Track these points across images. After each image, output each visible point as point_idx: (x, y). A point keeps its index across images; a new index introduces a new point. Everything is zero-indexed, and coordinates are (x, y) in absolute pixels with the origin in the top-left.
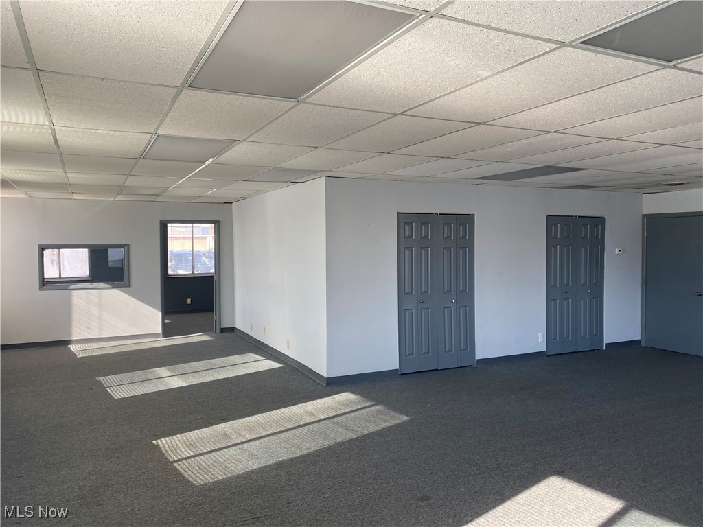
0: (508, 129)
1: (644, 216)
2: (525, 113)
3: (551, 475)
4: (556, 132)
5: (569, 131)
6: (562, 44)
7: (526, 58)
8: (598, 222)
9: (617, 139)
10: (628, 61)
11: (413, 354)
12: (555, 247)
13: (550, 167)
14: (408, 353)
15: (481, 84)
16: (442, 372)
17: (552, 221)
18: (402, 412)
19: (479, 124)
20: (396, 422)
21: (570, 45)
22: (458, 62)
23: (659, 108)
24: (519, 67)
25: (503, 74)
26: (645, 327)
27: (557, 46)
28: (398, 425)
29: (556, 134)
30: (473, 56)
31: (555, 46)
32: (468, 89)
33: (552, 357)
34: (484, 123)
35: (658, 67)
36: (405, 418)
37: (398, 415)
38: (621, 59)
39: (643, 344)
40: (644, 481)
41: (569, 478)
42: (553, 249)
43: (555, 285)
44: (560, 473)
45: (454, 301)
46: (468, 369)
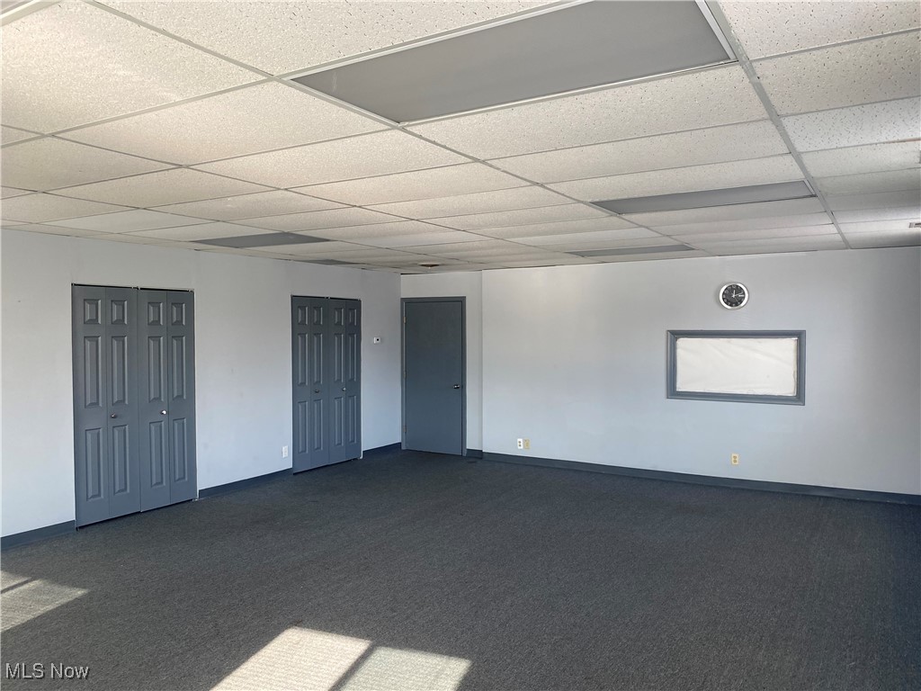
0: (223, 178)
1: (402, 299)
2: (241, 159)
3: (287, 629)
4: (286, 189)
5: (303, 190)
6: (270, 78)
7: (227, 87)
8: (353, 306)
9: (360, 207)
10: (352, 113)
11: (99, 495)
12: (303, 335)
13: (288, 234)
14: (90, 494)
15: (170, 110)
16: (145, 515)
17: (298, 302)
18: (75, 585)
19: (180, 166)
20: (65, 600)
21: (280, 79)
22: (129, 73)
23: (397, 176)
24: (220, 97)
25: (199, 102)
26: (406, 428)
27: (264, 78)
28: (67, 605)
29: (286, 192)
30: (149, 69)
31: (261, 78)
32: (152, 115)
33: (300, 475)
34: (188, 167)
35: (387, 127)
36: (80, 592)
37: (67, 590)
38: (345, 110)
39: (403, 448)
40: (393, 610)
41: (308, 627)
42: (300, 338)
43: (303, 383)
44: (298, 623)
45: (164, 412)
46: (186, 505)
